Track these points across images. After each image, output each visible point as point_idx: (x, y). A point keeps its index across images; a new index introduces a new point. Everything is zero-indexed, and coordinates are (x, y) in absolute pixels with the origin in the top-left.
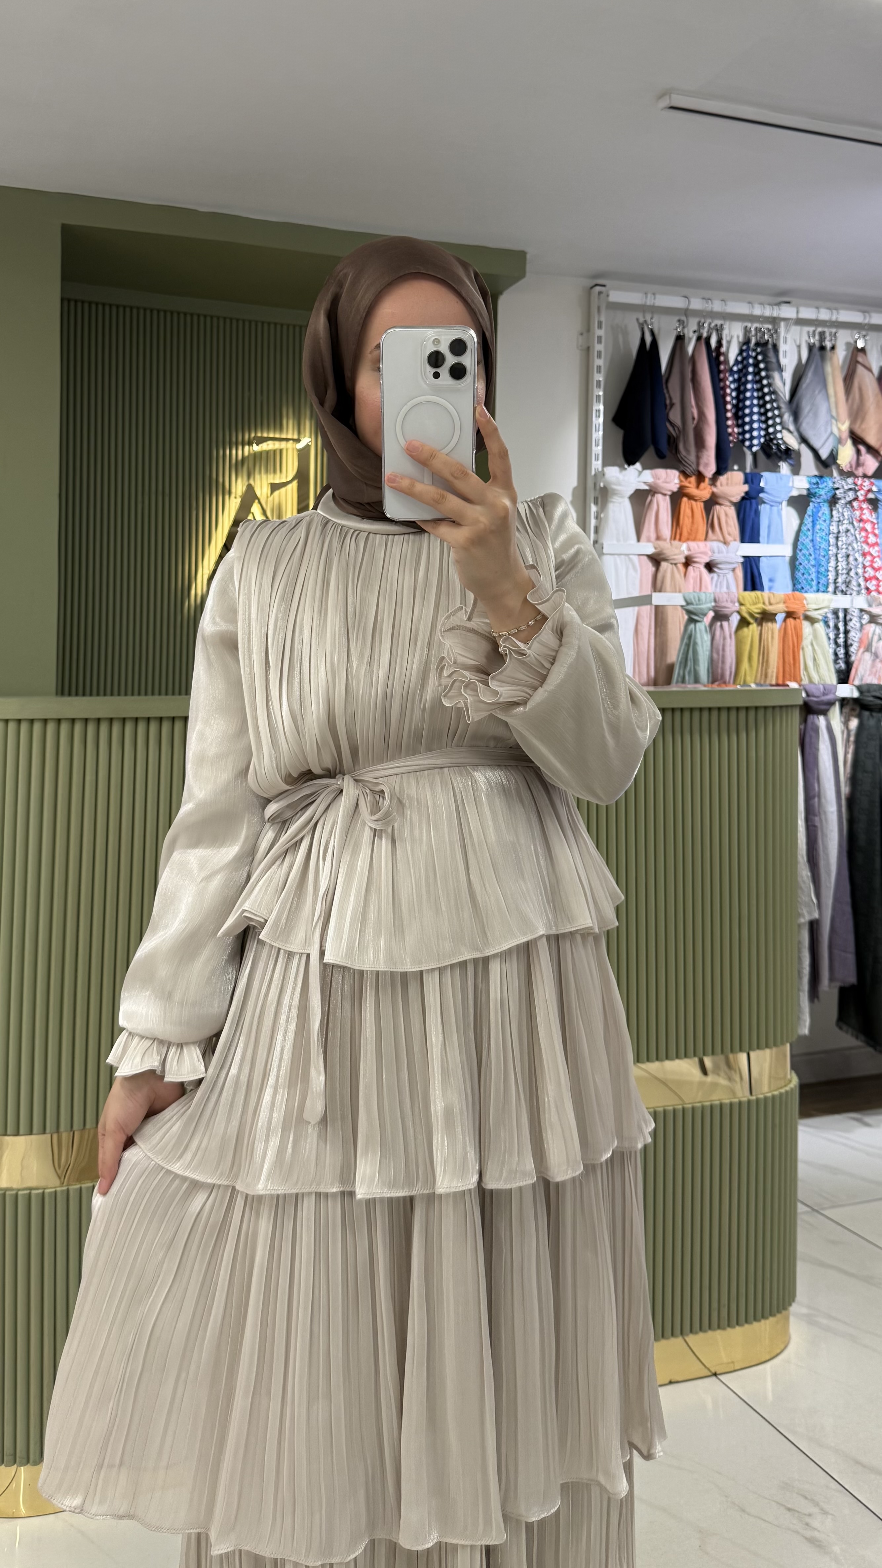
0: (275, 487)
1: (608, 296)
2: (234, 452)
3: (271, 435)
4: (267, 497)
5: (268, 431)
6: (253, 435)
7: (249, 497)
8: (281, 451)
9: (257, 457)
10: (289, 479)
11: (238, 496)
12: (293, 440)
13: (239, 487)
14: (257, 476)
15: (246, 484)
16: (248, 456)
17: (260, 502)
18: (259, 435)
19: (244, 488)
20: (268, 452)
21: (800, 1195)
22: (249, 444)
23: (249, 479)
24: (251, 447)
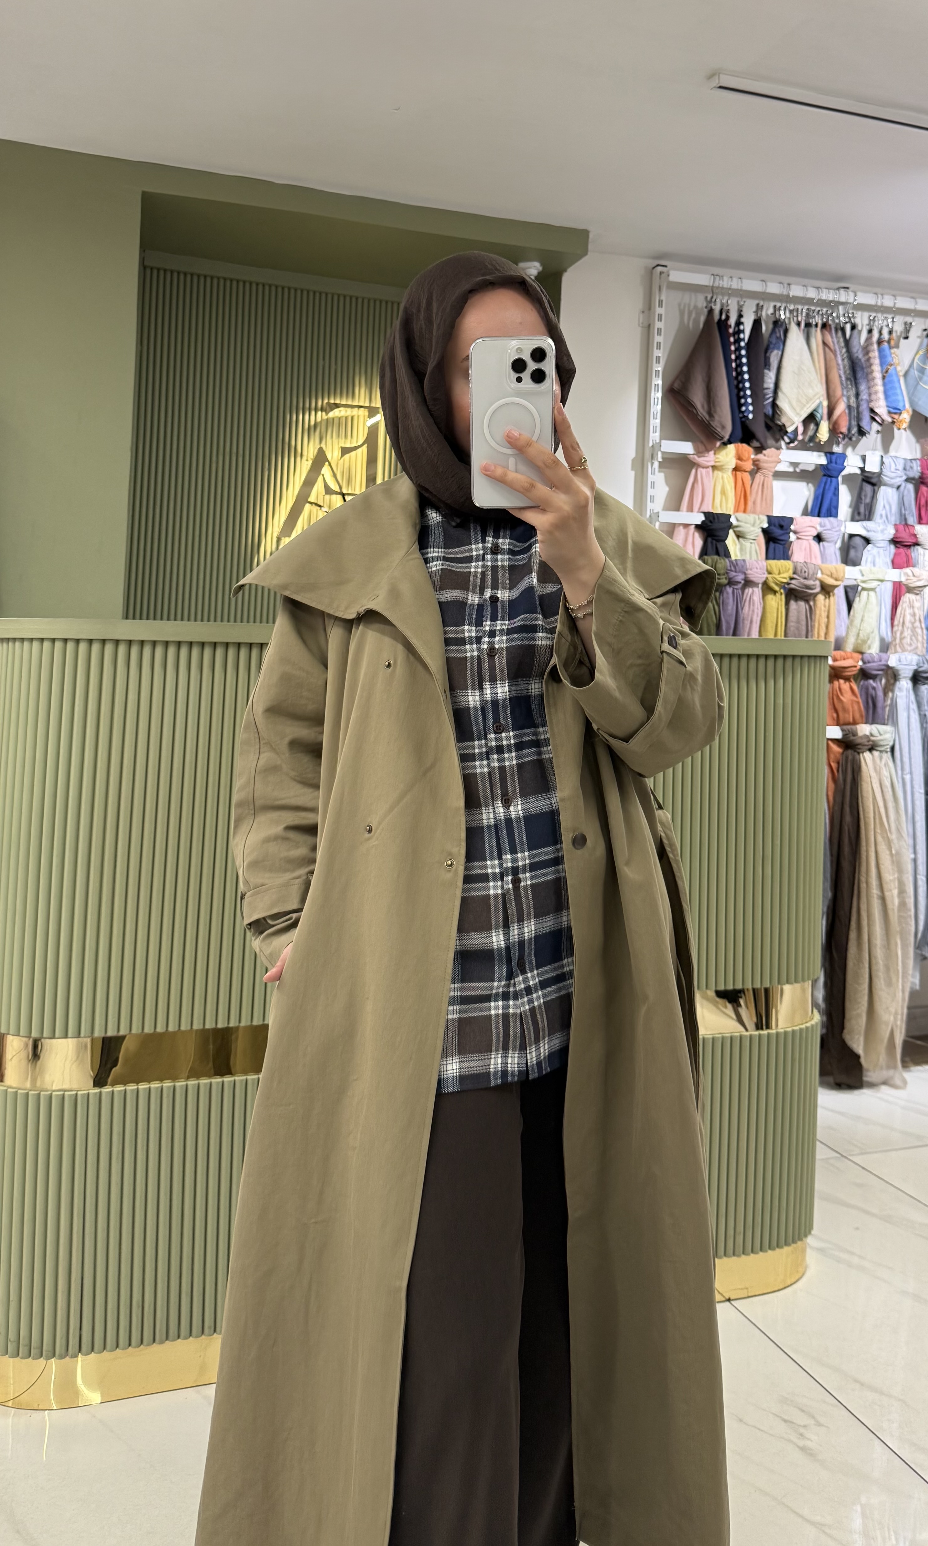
0: (345, 451)
1: (669, 276)
2: (307, 417)
3: (344, 402)
4: (339, 460)
5: (341, 398)
6: (326, 401)
7: (320, 459)
8: (352, 418)
9: (329, 423)
10: (360, 443)
11: (309, 459)
12: (364, 407)
14: (329, 440)
15: (319, 447)
16: (321, 422)
17: (330, 465)
18: (332, 401)
19: (316, 451)
20: (340, 418)
22: (322, 410)
23: (321, 442)
24: (324, 413)
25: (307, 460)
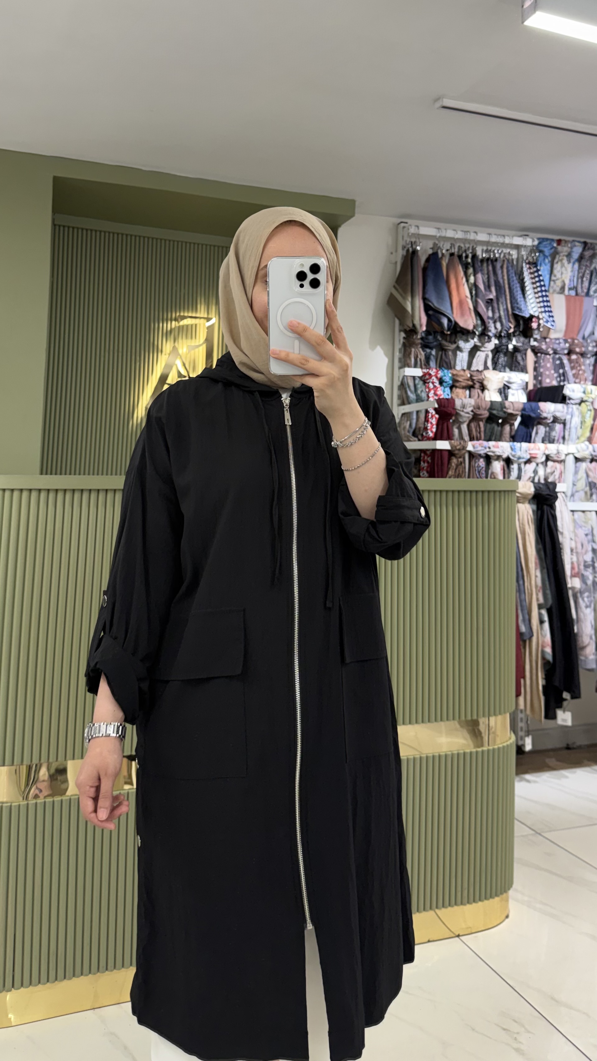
0: (192, 348)
1: (408, 229)
2: (165, 325)
3: (190, 315)
4: (186, 354)
5: (188, 312)
6: (178, 314)
7: (175, 354)
8: (196, 325)
9: (180, 329)
11: (167, 354)
12: (204, 318)
13: (168, 348)
14: (180, 341)
15: (173, 345)
16: (175, 328)
17: (181, 358)
18: (182, 314)
19: (171, 349)
20: (187, 326)
22: (176, 320)
23: (174, 342)
24: (177, 323)
25: (165, 354)
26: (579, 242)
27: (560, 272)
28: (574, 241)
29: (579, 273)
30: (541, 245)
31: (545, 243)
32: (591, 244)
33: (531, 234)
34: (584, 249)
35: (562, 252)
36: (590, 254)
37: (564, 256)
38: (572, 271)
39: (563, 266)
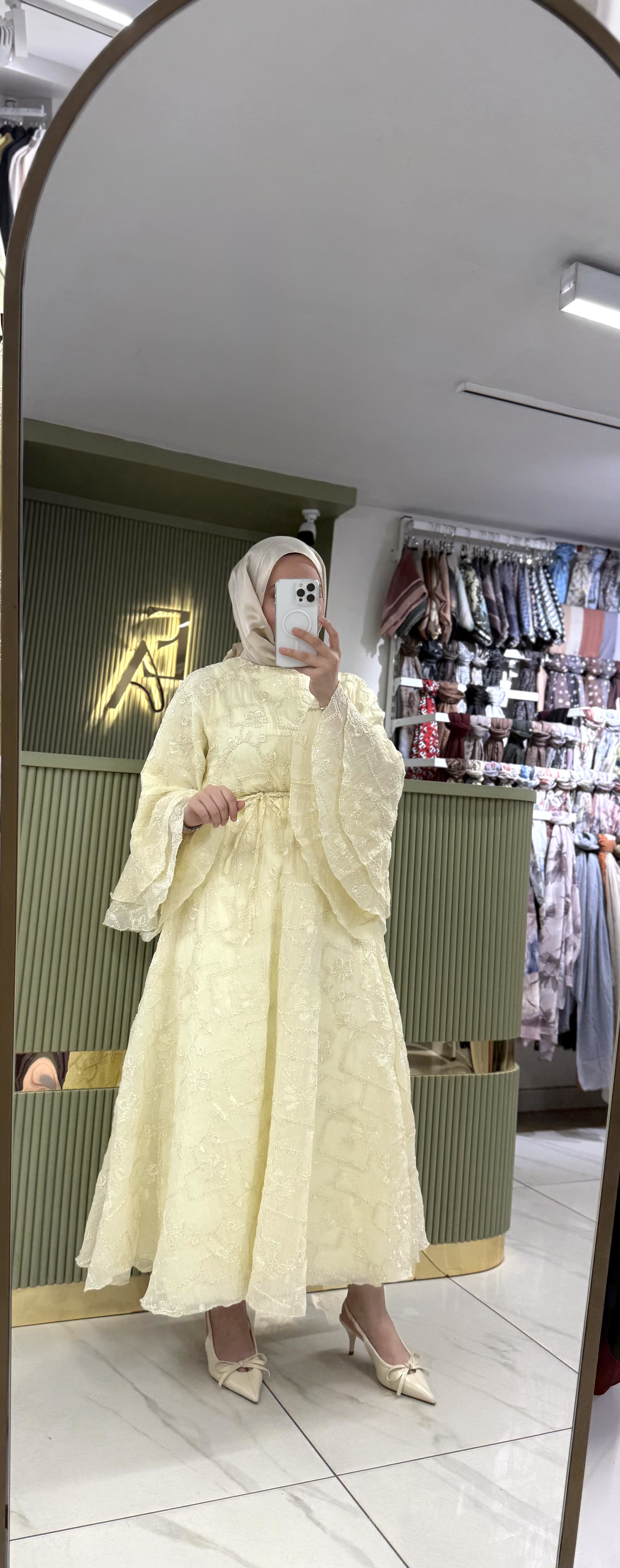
0: (161, 644)
1: (413, 524)
2: (133, 617)
3: (162, 607)
4: (155, 651)
5: (160, 604)
6: (148, 606)
7: (142, 650)
8: (168, 619)
9: (150, 623)
10: (172, 639)
11: (133, 650)
12: (178, 611)
13: (134, 643)
14: (149, 636)
15: (140, 640)
16: (143, 621)
17: (149, 655)
18: (153, 606)
19: (138, 644)
20: (158, 619)
21: (515, 1175)
22: (145, 612)
23: (142, 636)
24: (146, 615)
25: (131, 650)
26: (602, 549)
27: (580, 582)
28: (596, 548)
29: (600, 584)
30: (559, 550)
31: (564, 548)
32: (616, 552)
33: (548, 538)
34: (607, 558)
35: (582, 559)
36: (614, 564)
37: (584, 563)
38: (593, 581)
39: (583, 575)
